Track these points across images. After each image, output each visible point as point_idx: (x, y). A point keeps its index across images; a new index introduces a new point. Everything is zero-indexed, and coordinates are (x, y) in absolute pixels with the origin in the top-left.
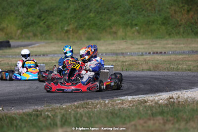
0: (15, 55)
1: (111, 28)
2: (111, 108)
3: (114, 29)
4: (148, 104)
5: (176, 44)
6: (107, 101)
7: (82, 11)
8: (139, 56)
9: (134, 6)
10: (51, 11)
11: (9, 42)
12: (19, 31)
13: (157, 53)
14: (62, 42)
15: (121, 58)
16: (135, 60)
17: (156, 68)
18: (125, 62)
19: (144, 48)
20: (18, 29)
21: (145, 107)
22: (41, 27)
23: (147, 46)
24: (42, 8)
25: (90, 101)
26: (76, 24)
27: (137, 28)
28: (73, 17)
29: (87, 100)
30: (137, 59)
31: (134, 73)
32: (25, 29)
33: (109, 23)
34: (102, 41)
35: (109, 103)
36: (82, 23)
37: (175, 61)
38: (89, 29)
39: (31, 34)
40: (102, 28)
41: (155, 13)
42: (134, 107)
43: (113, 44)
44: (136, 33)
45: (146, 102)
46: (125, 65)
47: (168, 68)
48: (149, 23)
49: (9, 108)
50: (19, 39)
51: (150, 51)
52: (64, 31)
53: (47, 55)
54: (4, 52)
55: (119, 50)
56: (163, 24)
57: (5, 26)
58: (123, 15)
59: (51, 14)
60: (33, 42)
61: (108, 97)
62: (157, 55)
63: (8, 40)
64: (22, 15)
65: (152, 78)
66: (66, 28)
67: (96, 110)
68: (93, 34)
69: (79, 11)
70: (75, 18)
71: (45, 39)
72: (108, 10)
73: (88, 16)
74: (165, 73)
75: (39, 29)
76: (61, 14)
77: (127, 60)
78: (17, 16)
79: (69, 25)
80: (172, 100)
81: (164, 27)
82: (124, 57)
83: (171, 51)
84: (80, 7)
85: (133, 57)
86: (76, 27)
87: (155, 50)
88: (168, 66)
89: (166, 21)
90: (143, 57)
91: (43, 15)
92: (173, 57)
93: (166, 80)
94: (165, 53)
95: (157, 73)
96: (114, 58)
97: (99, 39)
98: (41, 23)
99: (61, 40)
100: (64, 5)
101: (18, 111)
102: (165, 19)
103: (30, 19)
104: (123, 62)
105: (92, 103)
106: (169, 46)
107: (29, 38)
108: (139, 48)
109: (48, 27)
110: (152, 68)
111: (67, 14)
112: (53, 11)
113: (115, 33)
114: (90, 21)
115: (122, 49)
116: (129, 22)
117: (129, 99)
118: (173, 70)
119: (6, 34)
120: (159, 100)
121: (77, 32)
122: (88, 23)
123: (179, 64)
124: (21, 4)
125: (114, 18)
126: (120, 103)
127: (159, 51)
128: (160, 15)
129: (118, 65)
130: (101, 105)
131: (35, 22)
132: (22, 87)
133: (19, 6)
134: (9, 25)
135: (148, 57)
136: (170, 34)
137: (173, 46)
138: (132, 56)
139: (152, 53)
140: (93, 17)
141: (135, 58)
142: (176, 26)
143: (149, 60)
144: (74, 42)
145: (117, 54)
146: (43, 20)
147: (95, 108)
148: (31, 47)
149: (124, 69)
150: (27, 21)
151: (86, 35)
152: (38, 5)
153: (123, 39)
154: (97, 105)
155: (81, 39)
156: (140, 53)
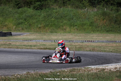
3: (64, 27)
7: (48, 17)
11: (11, 33)
12: (14, 27)
19: (82, 38)
20: (14, 26)
22: (26, 25)
24: (27, 15)
26: (44, 24)
27: (76, 27)
28: (43, 20)
32: (18, 26)
33: (62, 24)
36: (48, 23)
38: (51, 27)
39: (20, 28)
40: (58, 26)
48: (83, 25)
50: (14, 31)
52: (38, 28)
54: (9, 38)
57: (7, 24)
58: (69, 20)
64: (16, 19)
66: (39, 26)
68: (53, 29)
69: (47, 17)
70: (44, 21)
72: (62, 17)
73: (51, 20)
75: (25, 26)
76: (37, 19)
78: (13, 19)
79: (41, 24)
86: (45, 26)
91: (27, 19)
98: (26, 23)
100: (39, 14)
102: (91, 23)
103: (20, 20)
107: (19, 31)
109: (30, 25)
111: (40, 18)
112: (32, 17)
113: (65, 29)
114: (52, 23)
115: (70, 39)
116: (72, 24)
119: (8, 28)
121: (45, 28)
122: (51, 24)
124: (15, 12)
125: (65, 22)
128: (89, 21)
131: (23, 22)
133: (15, 14)
134: (9, 23)
139: (87, 41)
140: (54, 21)
144: (45, 34)
146: (27, 21)
148: (23, 36)
150: (19, 22)
151: (50, 30)
152: (25, 13)
156: (81, 41)
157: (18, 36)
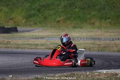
0: (21, 37)
1: (91, 20)
2: (91, 78)
3: (93, 21)
4: (118, 76)
6: (88, 73)
7: (70, 7)
8: (110, 40)
9: (108, 4)
10: (47, 6)
11: (16, 28)
12: (24, 20)
14: (55, 29)
15: (98, 42)
16: (108, 44)
18: (101, 45)
19: (114, 35)
20: (23, 19)
21: (117, 78)
22: (40, 18)
23: (116, 34)
24: (41, 4)
25: (76, 73)
26: (65, 17)
27: (109, 20)
28: (63, 11)
29: (73, 72)
30: (109, 43)
31: (107, 53)
32: (28, 19)
33: (89, 16)
34: (84, 29)
35: (89, 74)
36: (70, 16)
38: (74, 20)
39: (32, 23)
40: (84, 19)
42: (108, 78)
43: (92, 31)
44: (108, 24)
45: (117, 75)
46: (101, 47)
48: (118, 17)
49: (17, 76)
50: (24, 26)
52: (56, 22)
53: (44, 38)
54: (13, 35)
55: (96, 36)
57: (14, 16)
58: (99, 11)
59: (48, 8)
60: (34, 28)
61: (88, 70)
63: (16, 26)
66: (58, 19)
67: (80, 79)
68: (77, 24)
69: (68, 7)
70: (65, 12)
71: (43, 26)
72: (89, 7)
73: (74, 11)
75: (38, 19)
76: (54, 9)
77: (102, 43)
78: (23, 10)
79: (60, 17)
82: (100, 41)
84: (68, 4)
85: (106, 42)
86: (65, 19)
90: (114, 41)
91: (41, 9)
96: (93, 41)
97: (81, 28)
98: (40, 15)
99: (54, 27)
100: (57, 2)
101: (24, 78)
103: (32, 12)
104: (99, 45)
105: (77, 74)
107: (31, 26)
108: (111, 35)
109: (45, 18)
111: (58, 9)
112: (49, 7)
113: (93, 24)
114: (75, 14)
115: (98, 35)
116: (104, 16)
117: (104, 72)
119: (15, 22)
121: (66, 22)
122: (74, 16)
125: (93, 13)
126: (97, 75)
129: (95, 47)
130: (84, 75)
131: (35, 14)
132: (26, 61)
133: (25, 3)
134: (17, 16)
135: (117, 42)
138: (105, 40)
140: (78, 12)
141: (108, 42)
143: (118, 44)
144: (63, 30)
145: (94, 39)
146: (42, 13)
147: (79, 78)
148: (33, 32)
149: (100, 50)
150: (29, 13)
151: (72, 25)
152: (38, 2)
153: (99, 28)
154: (81, 75)
155: (69, 28)
156: (112, 39)
157: (26, 33)
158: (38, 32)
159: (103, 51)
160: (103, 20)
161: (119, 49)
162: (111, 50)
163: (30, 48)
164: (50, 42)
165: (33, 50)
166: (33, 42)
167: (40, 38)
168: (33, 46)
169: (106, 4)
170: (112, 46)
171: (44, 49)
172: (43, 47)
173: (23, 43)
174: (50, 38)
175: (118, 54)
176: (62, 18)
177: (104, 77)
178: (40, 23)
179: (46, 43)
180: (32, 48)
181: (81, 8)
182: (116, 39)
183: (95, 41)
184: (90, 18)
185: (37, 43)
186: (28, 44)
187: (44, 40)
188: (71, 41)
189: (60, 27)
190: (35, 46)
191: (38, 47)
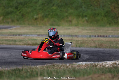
1: (68, 18)
3: (70, 19)
5: (115, 31)
6: (68, 65)
8: (88, 37)
9: (85, 2)
12: (1, 18)
13: (101, 36)
15: (76, 39)
16: (86, 40)
17: (101, 45)
18: (78, 41)
19: (91, 33)
20: (1, 16)
21: (96, 69)
22: (17, 15)
23: (93, 31)
26: (43, 14)
27: (86, 18)
30: (87, 39)
31: (85, 49)
32: (6, 16)
33: (66, 14)
34: (61, 27)
36: (47, 13)
37: (114, 41)
38: (52, 18)
39: (10, 20)
40: (61, 17)
41: (100, 8)
43: (69, 29)
44: (85, 22)
45: (96, 66)
46: (78, 43)
47: (109, 46)
48: (95, 15)
50: (1, 23)
51: (96, 34)
52: (34, 19)
53: (22, 35)
56: (105, 16)
58: (76, 8)
60: (12, 25)
62: (101, 37)
64: (4, 6)
65: (98, 52)
66: (35, 17)
68: (55, 21)
69: (46, 5)
70: (42, 10)
71: (20, 24)
72: (66, 5)
73: (51, 9)
74: (108, 49)
75: (16, 16)
76: (32, 7)
77: (80, 40)
79: (38, 14)
80: (116, 65)
81: (106, 19)
82: (77, 38)
83: (111, 35)
84: (46, 2)
85: (84, 38)
86: (43, 16)
87: (100, 34)
88: (109, 45)
89: (107, 14)
90: (91, 38)
91: (19, 7)
92: (113, 39)
93: (109, 53)
94: (106, 36)
95: (101, 49)
96: (70, 38)
97: (59, 26)
98: (18, 13)
102: (107, 12)
104: (77, 41)
106: (109, 31)
107: (8, 23)
108: (88, 33)
109: (23, 15)
110: (98, 46)
111: (36, 6)
112: (26, 4)
113: (71, 21)
114: (53, 12)
115: (75, 33)
116: (81, 14)
117: (84, 64)
118: (113, 47)
120: (106, 65)
121: (43, 20)
122: (51, 14)
123: (117, 44)
125: (71, 11)
126: (77, 66)
127: (102, 35)
128: (103, 10)
129: (74, 43)
131: (13, 12)
135: (95, 38)
136: (110, 24)
137: (112, 32)
138: (83, 37)
139: (97, 36)
141: (85, 39)
142: (115, 18)
143: (95, 40)
145: (72, 36)
146: (19, 10)
148: (10, 29)
149: (78, 46)
153: (76, 26)
155: (46, 25)
156: (89, 36)
157: (4, 30)
158: (15, 29)
159: (81, 46)
160: (81, 18)
161: (96, 45)
162: (89, 46)
163: (8, 44)
164: (28, 38)
165: (11, 45)
166: (11, 38)
167: (18, 35)
168: (11, 42)
169: (83, 2)
170: (89, 42)
171: (23, 44)
172: (21, 43)
173: (2, 39)
174: (28, 34)
175: (95, 49)
176: (40, 15)
177: (84, 68)
178: (18, 20)
179: (24, 39)
180: (10, 44)
181: (59, 6)
182: (93, 36)
183: (72, 38)
184: (67, 16)
185: (15, 39)
186: (6, 40)
187: (22, 37)
188: (58, 35)
189: (37, 24)
190: (13, 42)
191: (16, 43)
